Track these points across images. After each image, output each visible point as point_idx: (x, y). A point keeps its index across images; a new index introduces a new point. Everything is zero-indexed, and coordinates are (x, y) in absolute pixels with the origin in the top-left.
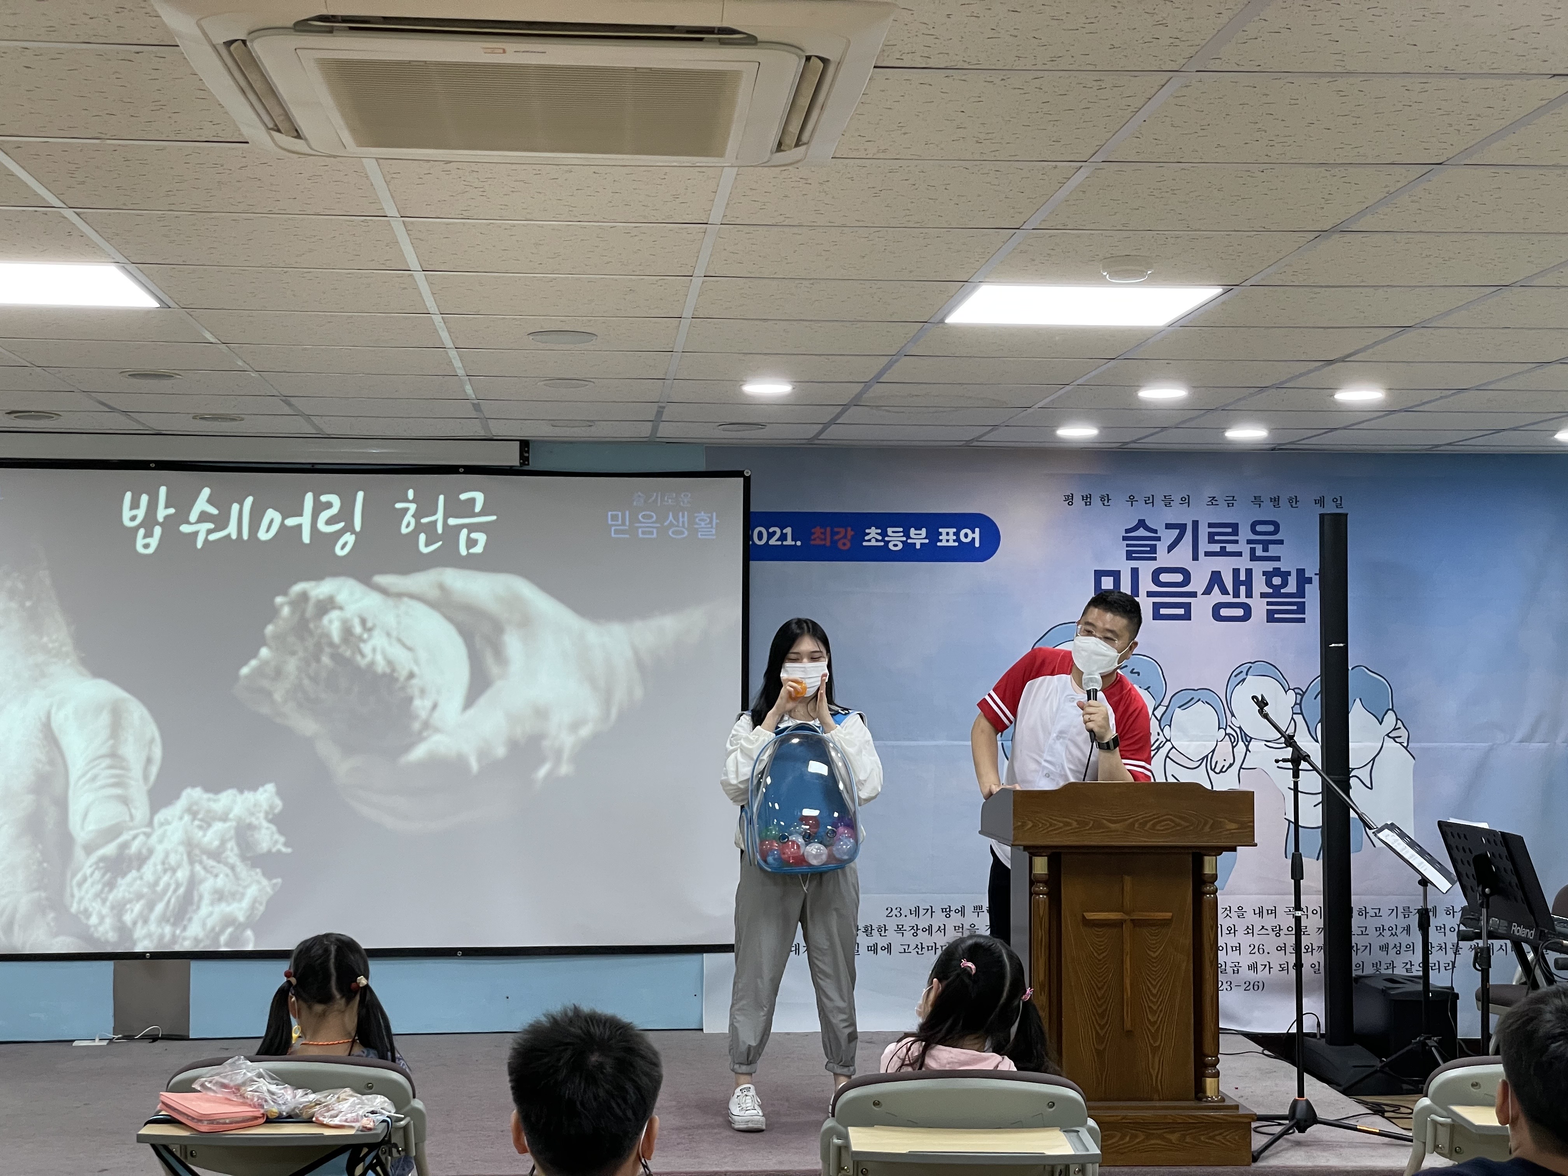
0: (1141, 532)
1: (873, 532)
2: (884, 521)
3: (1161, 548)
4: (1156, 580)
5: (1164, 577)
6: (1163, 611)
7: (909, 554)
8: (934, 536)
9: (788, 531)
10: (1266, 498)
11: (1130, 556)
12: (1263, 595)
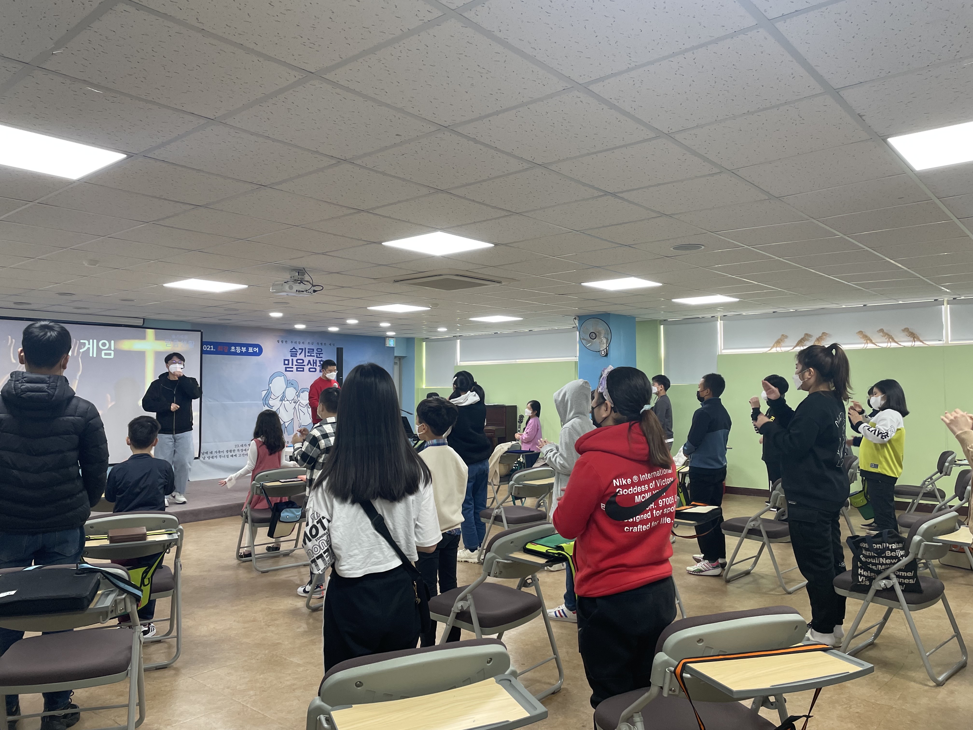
0: (294, 350)
1: (233, 348)
2: (236, 345)
3: (298, 354)
4: (297, 362)
5: (299, 361)
6: (298, 369)
7: (242, 354)
8: (247, 349)
9: (212, 346)
10: (320, 343)
11: (291, 356)
12: (319, 366)
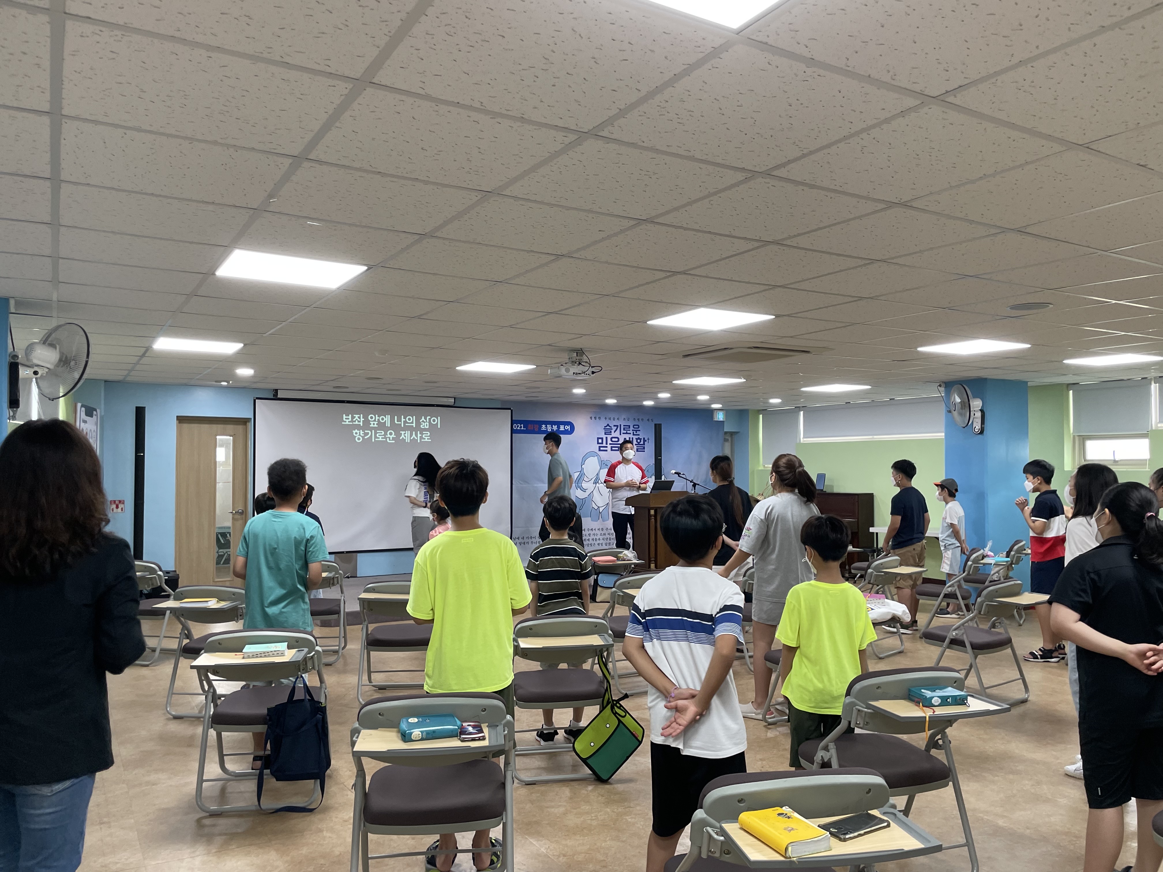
0: (608, 427)
1: (544, 426)
2: (546, 423)
3: (613, 431)
4: (612, 441)
9: (523, 425)
10: (636, 419)
11: (605, 434)
12: (636, 445)
